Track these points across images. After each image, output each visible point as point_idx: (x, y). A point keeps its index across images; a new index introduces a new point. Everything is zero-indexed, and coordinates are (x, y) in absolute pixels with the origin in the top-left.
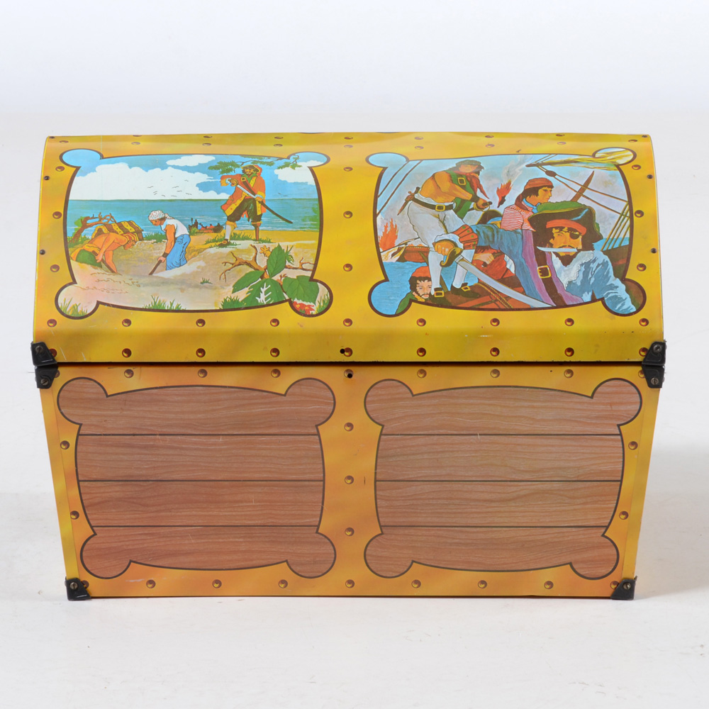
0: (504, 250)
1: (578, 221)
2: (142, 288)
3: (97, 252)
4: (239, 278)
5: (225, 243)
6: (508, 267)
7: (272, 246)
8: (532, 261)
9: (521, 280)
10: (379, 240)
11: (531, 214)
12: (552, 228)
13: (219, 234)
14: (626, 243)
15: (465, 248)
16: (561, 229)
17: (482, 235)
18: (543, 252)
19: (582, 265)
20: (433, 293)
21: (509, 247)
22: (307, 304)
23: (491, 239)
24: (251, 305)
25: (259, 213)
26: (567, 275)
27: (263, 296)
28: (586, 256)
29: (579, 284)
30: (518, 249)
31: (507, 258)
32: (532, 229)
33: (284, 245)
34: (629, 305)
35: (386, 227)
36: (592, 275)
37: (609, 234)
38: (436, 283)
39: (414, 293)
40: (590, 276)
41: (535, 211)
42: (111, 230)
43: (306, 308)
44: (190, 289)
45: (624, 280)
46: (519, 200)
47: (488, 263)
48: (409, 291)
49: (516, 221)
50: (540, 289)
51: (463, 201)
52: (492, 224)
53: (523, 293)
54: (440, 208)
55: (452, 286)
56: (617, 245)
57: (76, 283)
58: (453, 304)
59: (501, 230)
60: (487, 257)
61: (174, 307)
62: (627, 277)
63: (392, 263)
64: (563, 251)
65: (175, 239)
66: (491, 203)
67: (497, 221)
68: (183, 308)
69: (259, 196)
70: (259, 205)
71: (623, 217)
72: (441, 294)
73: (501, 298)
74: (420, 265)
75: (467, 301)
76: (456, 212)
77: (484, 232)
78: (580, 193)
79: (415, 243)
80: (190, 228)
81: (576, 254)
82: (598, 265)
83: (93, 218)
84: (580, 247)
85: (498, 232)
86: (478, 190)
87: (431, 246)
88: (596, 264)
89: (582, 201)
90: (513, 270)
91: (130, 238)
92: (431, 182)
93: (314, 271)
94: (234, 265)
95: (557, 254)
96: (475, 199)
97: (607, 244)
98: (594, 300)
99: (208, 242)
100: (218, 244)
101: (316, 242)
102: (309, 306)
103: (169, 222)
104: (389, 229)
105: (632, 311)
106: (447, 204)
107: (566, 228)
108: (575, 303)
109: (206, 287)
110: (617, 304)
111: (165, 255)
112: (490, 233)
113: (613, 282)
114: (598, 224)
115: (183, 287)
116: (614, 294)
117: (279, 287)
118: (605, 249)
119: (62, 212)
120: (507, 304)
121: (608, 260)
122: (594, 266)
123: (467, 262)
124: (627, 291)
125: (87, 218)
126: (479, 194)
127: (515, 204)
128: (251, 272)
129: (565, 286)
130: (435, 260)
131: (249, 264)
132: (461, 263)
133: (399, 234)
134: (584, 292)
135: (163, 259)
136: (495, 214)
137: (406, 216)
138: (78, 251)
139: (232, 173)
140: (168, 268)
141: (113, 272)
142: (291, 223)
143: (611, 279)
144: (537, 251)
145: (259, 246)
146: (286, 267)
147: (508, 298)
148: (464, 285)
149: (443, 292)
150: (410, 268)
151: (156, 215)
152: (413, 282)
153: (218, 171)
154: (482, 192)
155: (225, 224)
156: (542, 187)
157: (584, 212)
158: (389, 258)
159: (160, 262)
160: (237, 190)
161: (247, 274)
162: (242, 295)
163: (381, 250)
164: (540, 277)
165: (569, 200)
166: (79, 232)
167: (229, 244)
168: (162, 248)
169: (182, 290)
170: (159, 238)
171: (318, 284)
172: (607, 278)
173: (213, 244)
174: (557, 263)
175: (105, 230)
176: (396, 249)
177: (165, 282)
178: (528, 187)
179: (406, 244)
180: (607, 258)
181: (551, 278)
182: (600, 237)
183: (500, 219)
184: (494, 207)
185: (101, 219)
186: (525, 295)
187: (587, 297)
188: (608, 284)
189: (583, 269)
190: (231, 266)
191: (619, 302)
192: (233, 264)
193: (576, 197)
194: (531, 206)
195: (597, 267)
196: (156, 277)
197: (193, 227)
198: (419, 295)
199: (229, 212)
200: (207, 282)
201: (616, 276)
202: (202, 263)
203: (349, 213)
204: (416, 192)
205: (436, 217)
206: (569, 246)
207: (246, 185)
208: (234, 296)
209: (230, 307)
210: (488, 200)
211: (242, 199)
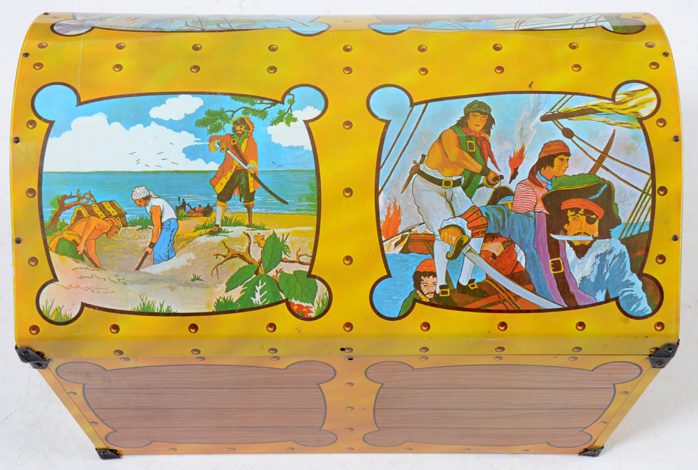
0: (516, 238)
1: (595, 201)
2: (129, 287)
3: (78, 241)
4: (232, 274)
5: (215, 231)
6: (518, 259)
7: (266, 234)
8: (544, 251)
9: (532, 276)
10: (381, 225)
11: (545, 192)
12: (567, 210)
13: (209, 218)
14: (646, 228)
15: (473, 236)
16: (577, 210)
17: (492, 218)
18: (557, 241)
19: (597, 257)
20: (438, 291)
21: (520, 235)
22: (305, 304)
23: (501, 225)
24: (246, 307)
25: (251, 190)
26: (581, 269)
27: (257, 295)
28: (601, 246)
29: (593, 280)
30: (530, 237)
31: (517, 248)
32: (545, 211)
33: (280, 232)
34: (644, 306)
35: (389, 209)
36: (607, 270)
37: (628, 217)
38: (441, 280)
39: (418, 292)
40: (605, 270)
41: (550, 187)
42: (91, 213)
43: (305, 310)
44: (181, 288)
45: (641, 275)
46: (533, 172)
47: (497, 255)
48: (413, 289)
49: (529, 201)
50: (551, 286)
51: (473, 174)
52: (503, 205)
53: (534, 291)
54: (447, 183)
55: (459, 284)
56: (635, 232)
57: (58, 281)
58: (459, 305)
59: (513, 213)
60: (496, 248)
61: (164, 310)
62: (645, 271)
63: (395, 255)
64: (577, 239)
65: (162, 224)
66: (502, 177)
67: (507, 200)
68: (174, 311)
69: (252, 164)
70: (251, 179)
71: (644, 195)
72: (446, 293)
73: (509, 298)
74: (424, 257)
75: (474, 301)
76: (464, 189)
77: (494, 216)
78: (599, 163)
79: (420, 230)
80: (177, 210)
81: (592, 242)
82: (615, 257)
83: (71, 197)
84: (596, 234)
85: (509, 215)
86: (489, 159)
87: (437, 233)
88: (612, 256)
89: (601, 173)
90: (523, 264)
91: (113, 223)
92: (438, 147)
93: (312, 265)
94: (227, 258)
95: (571, 243)
96: (485, 171)
97: (626, 231)
98: (608, 300)
99: (197, 229)
100: (208, 231)
101: (314, 229)
102: (307, 307)
103: (155, 202)
104: (392, 211)
105: (647, 313)
106: (455, 178)
107: (582, 210)
108: (588, 304)
109: (197, 286)
110: (631, 305)
111: (152, 245)
112: (500, 217)
113: (629, 278)
114: (617, 205)
115: (173, 285)
116: (629, 293)
117: (275, 285)
118: (623, 237)
119: (36, 188)
120: (515, 305)
121: (626, 250)
122: (609, 258)
123: (475, 253)
124: (644, 289)
125: (65, 197)
126: (490, 165)
127: (529, 178)
128: (245, 267)
129: (578, 282)
130: (441, 249)
131: (242, 257)
132: (469, 254)
133: (402, 218)
134: (597, 291)
135: (149, 250)
136: (505, 192)
137: (410, 194)
138: (57, 239)
139: (221, 133)
140: (156, 261)
141: (96, 266)
142: (286, 203)
143: (627, 274)
144: (550, 238)
145: (253, 233)
146: (282, 260)
147: (517, 297)
148: (471, 281)
149: (448, 290)
150: (415, 261)
151: (140, 193)
152: (417, 278)
153: (206, 129)
154: (494, 162)
155: (215, 205)
156: (558, 155)
157: (602, 189)
158: (392, 249)
159: (147, 254)
160: (227, 157)
161: (240, 269)
162: (236, 294)
163: (384, 239)
164: (552, 272)
165: (587, 172)
166: (57, 215)
167: (220, 231)
168: (148, 236)
169: (172, 289)
170: (144, 224)
171: (317, 280)
172: (623, 272)
173: (203, 231)
174: (570, 254)
175: (85, 213)
176: (399, 238)
177: (153, 279)
178: (543, 155)
179: (410, 231)
180: (624, 248)
181: (563, 273)
182: (618, 222)
183: (511, 198)
184: (505, 183)
185: (80, 198)
186: (535, 294)
187: (600, 297)
188: (624, 280)
189: (598, 262)
190: (223, 259)
191: (635, 303)
192: (225, 257)
193: (595, 169)
194: (546, 181)
195: (614, 259)
196: (144, 273)
197: (181, 208)
198: (423, 293)
199: (219, 188)
200: (198, 279)
201: (633, 270)
202: (192, 256)
203: (349, 190)
204: (421, 162)
205: (443, 196)
206: (585, 233)
207: (236, 150)
208: (227, 295)
209: (224, 309)
210: (499, 173)
211: (233, 170)
